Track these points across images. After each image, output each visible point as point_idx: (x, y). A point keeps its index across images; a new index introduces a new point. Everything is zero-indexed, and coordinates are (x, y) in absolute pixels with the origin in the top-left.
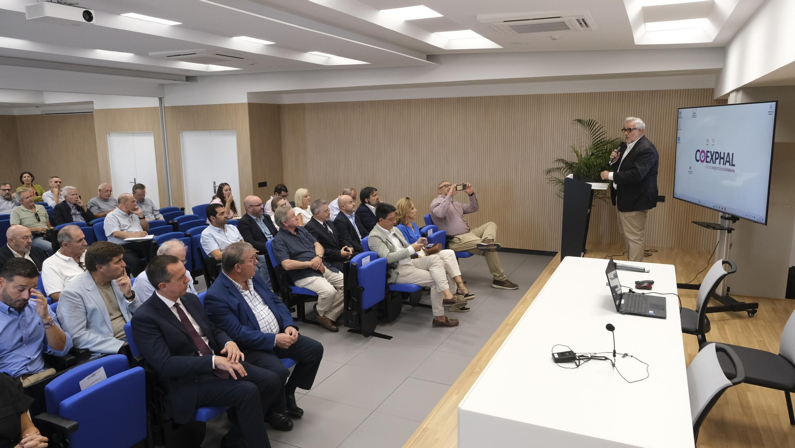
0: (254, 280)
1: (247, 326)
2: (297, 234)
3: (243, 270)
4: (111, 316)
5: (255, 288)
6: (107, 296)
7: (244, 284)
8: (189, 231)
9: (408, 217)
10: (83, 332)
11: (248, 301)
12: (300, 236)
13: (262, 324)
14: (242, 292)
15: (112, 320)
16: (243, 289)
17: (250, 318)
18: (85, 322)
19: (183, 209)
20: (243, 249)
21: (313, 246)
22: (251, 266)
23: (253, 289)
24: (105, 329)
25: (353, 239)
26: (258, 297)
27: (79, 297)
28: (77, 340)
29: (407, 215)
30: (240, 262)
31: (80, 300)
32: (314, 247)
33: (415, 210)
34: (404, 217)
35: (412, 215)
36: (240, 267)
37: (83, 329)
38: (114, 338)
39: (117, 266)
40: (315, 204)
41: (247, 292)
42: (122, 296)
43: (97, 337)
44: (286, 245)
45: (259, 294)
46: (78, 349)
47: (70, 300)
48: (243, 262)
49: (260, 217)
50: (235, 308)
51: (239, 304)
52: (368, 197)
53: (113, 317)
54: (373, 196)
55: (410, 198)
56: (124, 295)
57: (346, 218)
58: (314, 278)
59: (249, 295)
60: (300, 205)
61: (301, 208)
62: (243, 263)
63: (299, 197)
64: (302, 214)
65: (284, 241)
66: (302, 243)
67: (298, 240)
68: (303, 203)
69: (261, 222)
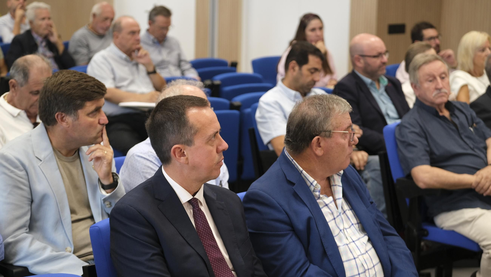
0: (345, 179)
1: (321, 267)
2: (452, 115)
3: (327, 152)
4: (73, 215)
5: (345, 196)
6: (71, 176)
7: (325, 182)
8: (238, 100)
10: (22, 234)
11: (328, 218)
12: (456, 121)
13: (351, 268)
14: (319, 198)
15: (73, 222)
16: (321, 192)
17: (329, 253)
18: (28, 217)
19: (234, 65)
20: (333, 108)
21: (482, 145)
22: (342, 147)
23: (341, 195)
24: (59, 237)
26: (350, 213)
27: (21, 168)
28: (10, 247)
30: (323, 134)
31: (22, 173)
32: (486, 148)
36: (322, 144)
37: (23, 230)
38: (74, 257)
39: (90, 119)
41: (329, 200)
42: (96, 181)
43: (44, 249)
45: (352, 208)
46: (12, 265)
47: (7, 172)
48: (329, 134)
50: (301, 225)
51: (309, 220)
53: (76, 217)
56: (99, 180)
58: (477, 211)
59: (332, 205)
60: (467, 68)
62: (330, 136)
63: (467, 50)
64: (470, 87)
65: (421, 127)
66: (460, 135)
67: (452, 130)
68: (474, 64)
69: (380, 92)
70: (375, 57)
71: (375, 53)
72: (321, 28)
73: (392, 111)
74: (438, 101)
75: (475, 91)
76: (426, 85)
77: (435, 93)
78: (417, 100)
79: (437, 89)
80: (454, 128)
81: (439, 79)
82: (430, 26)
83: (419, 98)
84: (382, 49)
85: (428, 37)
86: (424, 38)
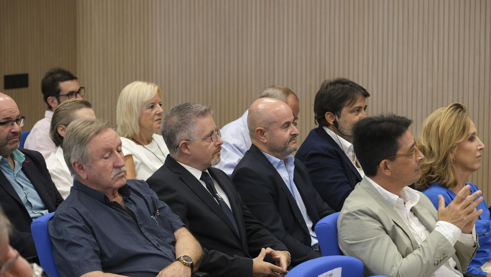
2: (125, 201)
9: (456, 162)
12: (133, 208)
21: (170, 240)
25: (287, 229)
29: (451, 157)
32: (174, 243)
33: (478, 144)
34: (445, 161)
35: (467, 158)
40: (175, 119)
44: (89, 229)
49: (12, 157)
52: (336, 110)
54: (352, 112)
55: (465, 105)
57: (270, 166)
60: (130, 133)
61: (133, 139)
64: (135, 159)
65: (84, 219)
66: (138, 227)
67: (128, 221)
68: (140, 125)
69: (16, 172)
73: (35, 199)
75: (142, 163)
79: (115, 166)
80: (130, 218)
84: (12, 113)
85: (66, 93)
86: (61, 94)
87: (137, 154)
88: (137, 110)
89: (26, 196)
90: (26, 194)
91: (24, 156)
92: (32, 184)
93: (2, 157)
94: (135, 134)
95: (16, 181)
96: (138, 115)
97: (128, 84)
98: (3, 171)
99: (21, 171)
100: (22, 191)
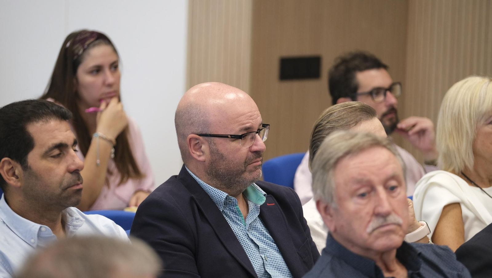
63: (457, 121)
64: (465, 210)
68: (475, 153)
69: (249, 221)
70: (236, 137)
71: (236, 130)
72: (114, 66)
73: (278, 269)
74: (381, 243)
75: (478, 219)
76: (352, 205)
77: (375, 223)
78: (330, 239)
79: (376, 215)
81: (381, 190)
82: (376, 64)
83: (335, 237)
84: (252, 119)
85: (368, 89)
86: (360, 91)
87: (469, 201)
88: (468, 126)
89: (264, 263)
90: (263, 260)
91: (265, 195)
92: (275, 243)
93: (227, 194)
94: (466, 167)
95: (248, 236)
96: (471, 137)
97: (457, 80)
98: (227, 219)
99: (258, 219)
100: (257, 254)
